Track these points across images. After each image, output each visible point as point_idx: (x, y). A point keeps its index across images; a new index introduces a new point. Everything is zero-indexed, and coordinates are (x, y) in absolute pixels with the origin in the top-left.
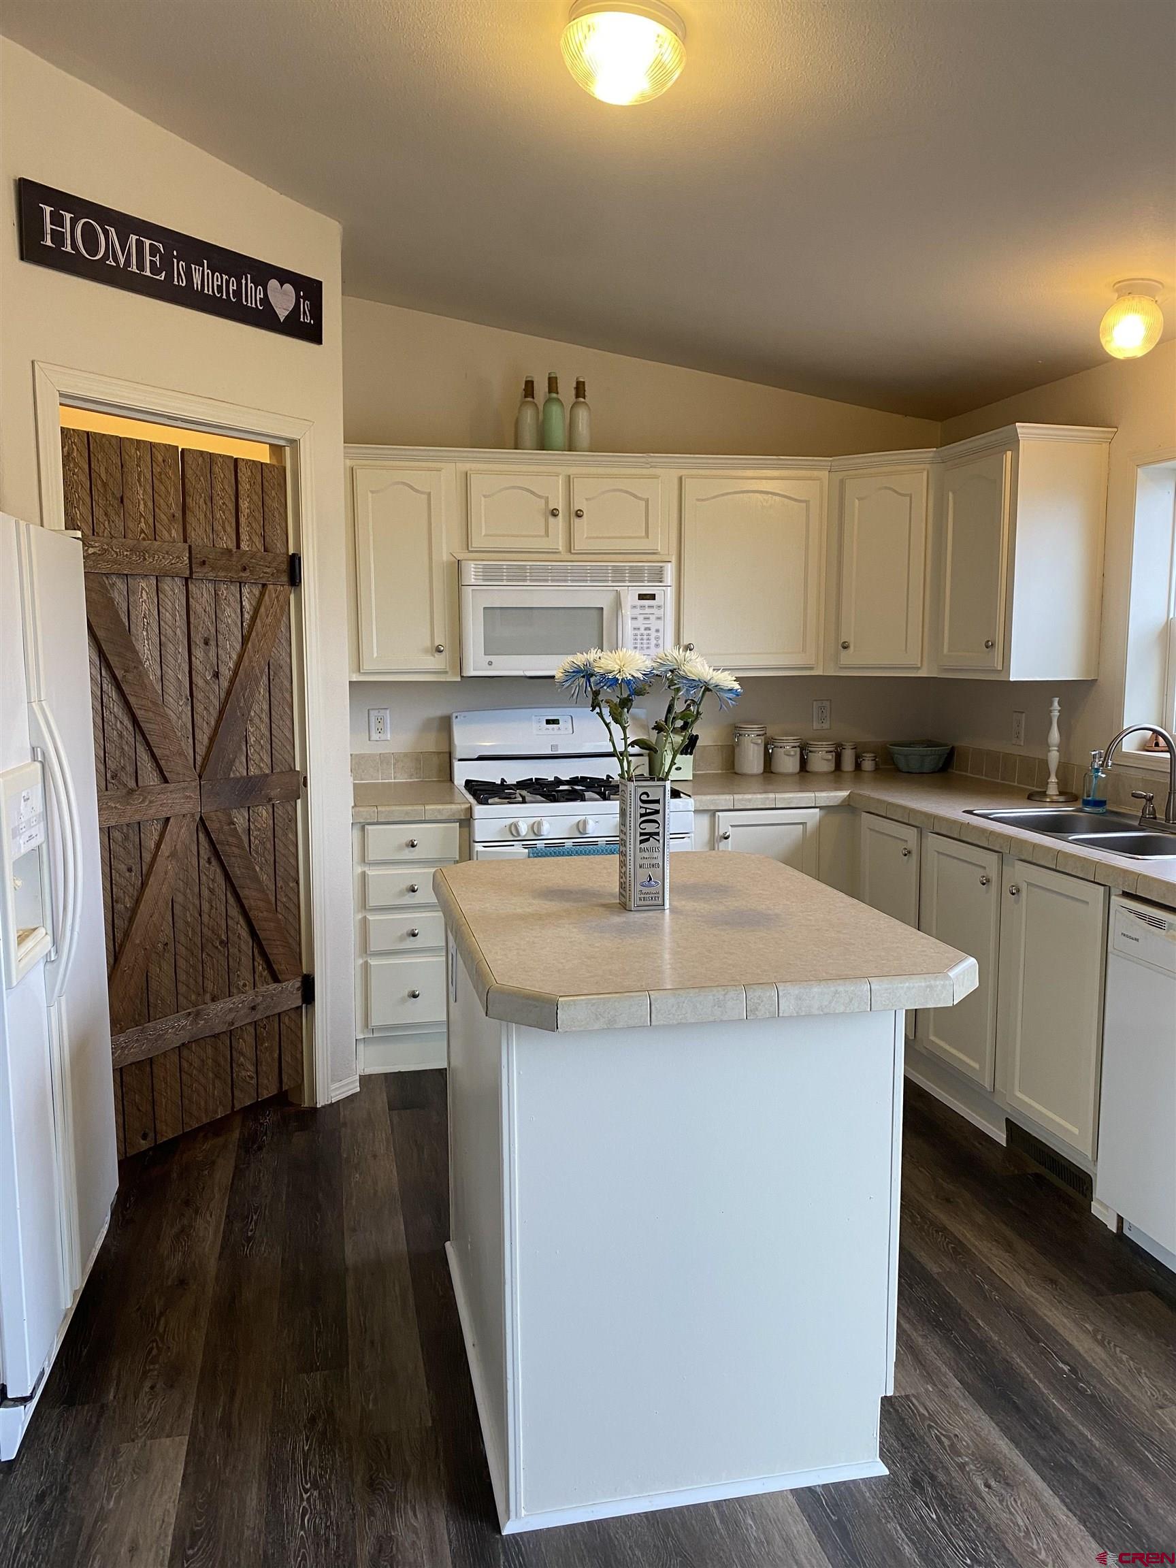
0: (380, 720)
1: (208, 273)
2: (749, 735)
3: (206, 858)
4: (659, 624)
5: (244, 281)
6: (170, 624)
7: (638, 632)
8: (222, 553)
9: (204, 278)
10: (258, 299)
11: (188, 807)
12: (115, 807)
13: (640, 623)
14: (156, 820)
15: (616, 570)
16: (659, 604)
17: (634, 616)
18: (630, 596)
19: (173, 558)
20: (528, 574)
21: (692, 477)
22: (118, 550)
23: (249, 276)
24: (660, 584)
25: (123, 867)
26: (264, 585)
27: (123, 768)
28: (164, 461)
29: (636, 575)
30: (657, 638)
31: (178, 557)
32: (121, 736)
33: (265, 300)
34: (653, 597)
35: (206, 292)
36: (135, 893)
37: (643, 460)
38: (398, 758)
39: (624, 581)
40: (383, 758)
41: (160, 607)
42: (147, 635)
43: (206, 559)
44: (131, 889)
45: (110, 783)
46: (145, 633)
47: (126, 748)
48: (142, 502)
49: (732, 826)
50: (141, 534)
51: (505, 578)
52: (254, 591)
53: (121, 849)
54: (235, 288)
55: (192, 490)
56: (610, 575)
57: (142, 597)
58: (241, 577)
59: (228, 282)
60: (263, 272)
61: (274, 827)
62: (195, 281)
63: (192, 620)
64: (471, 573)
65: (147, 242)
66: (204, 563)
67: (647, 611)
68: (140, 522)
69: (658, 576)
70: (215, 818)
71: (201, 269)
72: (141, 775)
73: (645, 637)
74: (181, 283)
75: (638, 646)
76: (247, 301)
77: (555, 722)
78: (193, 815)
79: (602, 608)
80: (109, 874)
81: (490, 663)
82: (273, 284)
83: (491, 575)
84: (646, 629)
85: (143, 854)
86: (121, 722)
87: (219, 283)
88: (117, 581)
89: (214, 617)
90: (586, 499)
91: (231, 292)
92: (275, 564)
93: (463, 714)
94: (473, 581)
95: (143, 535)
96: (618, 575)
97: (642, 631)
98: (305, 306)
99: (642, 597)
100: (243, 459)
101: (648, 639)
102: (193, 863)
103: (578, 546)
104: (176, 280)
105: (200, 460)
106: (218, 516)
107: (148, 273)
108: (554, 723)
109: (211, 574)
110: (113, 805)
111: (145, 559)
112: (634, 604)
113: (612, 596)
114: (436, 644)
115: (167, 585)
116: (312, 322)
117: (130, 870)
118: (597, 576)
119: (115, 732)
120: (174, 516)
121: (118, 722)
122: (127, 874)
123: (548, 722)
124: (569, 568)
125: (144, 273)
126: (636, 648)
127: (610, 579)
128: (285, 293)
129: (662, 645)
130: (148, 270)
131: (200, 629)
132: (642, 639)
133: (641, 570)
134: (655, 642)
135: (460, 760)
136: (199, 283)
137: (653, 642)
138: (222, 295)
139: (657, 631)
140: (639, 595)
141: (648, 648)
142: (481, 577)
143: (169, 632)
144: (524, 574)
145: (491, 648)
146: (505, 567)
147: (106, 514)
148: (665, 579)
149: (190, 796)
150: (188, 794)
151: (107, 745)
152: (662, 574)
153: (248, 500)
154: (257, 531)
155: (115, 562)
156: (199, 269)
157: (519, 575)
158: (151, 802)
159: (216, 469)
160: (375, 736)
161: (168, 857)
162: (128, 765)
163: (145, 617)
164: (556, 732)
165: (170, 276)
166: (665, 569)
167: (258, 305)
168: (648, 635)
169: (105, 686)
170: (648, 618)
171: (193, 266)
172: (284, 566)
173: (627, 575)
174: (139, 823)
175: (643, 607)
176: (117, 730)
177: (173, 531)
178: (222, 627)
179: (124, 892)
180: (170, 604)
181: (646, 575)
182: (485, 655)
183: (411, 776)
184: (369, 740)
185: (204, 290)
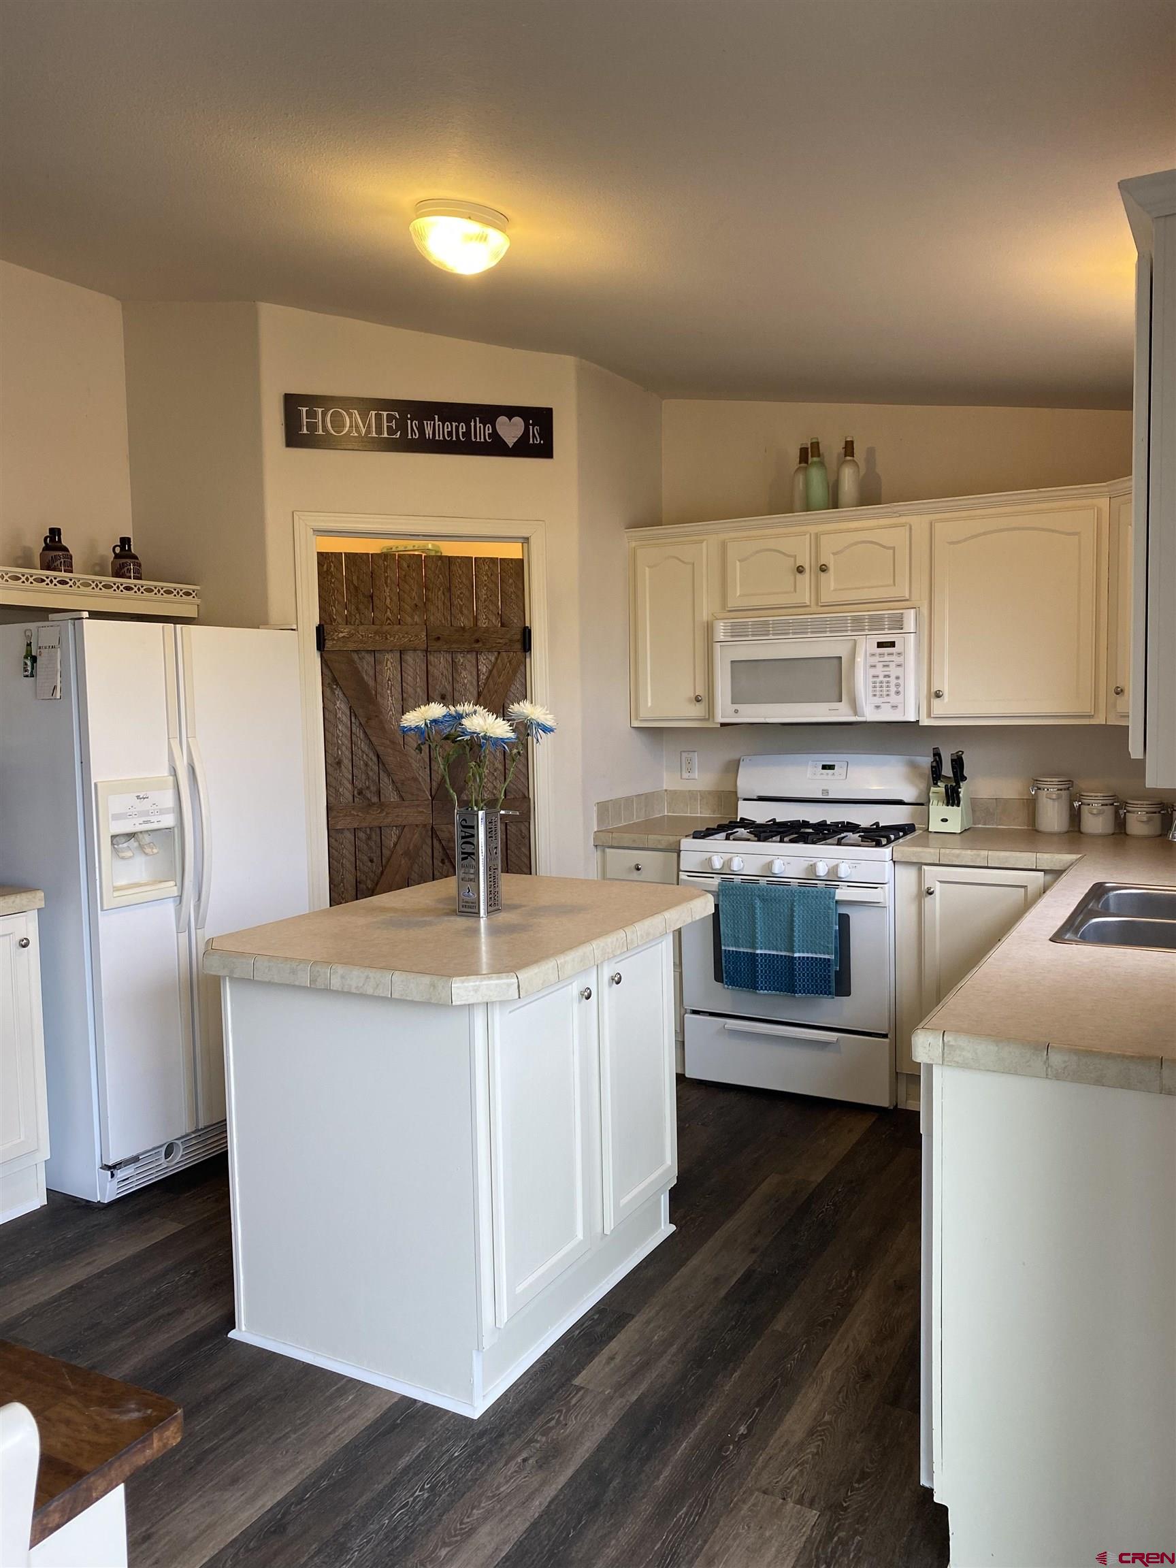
0: (690, 762)
1: (439, 425)
2: (1048, 790)
3: (440, 859)
4: (899, 672)
5: (472, 424)
6: (412, 684)
7: (878, 680)
8: (456, 630)
9: (435, 429)
10: (487, 434)
11: (420, 819)
12: (357, 815)
13: (879, 671)
14: (396, 826)
15: (857, 620)
16: (899, 651)
17: (873, 664)
18: (867, 644)
19: (412, 636)
20: (771, 629)
21: (941, 520)
22: (364, 634)
23: (478, 419)
24: (901, 631)
25: (365, 858)
26: (499, 653)
27: (368, 788)
28: (408, 567)
29: (876, 623)
30: (898, 685)
31: (416, 636)
32: (366, 765)
33: (495, 434)
34: (892, 644)
35: (437, 438)
36: (376, 879)
37: (889, 510)
38: (703, 795)
39: (863, 630)
40: (692, 795)
41: (403, 673)
42: (391, 693)
43: (440, 636)
44: (372, 875)
45: (357, 797)
46: (389, 692)
47: (371, 774)
48: (388, 598)
49: (940, 882)
50: (387, 620)
51: (750, 633)
52: (490, 657)
53: (365, 845)
54: (464, 430)
55: (431, 585)
56: (849, 625)
57: (387, 666)
58: (474, 647)
59: (457, 428)
60: (490, 413)
61: (507, 842)
62: (427, 432)
63: (430, 681)
64: (720, 633)
65: (385, 413)
66: (438, 638)
67: (886, 658)
68: (386, 612)
69: (898, 623)
70: (445, 830)
71: (432, 422)
72: (383, 793)
73: (884, 684)
74: (414, 437)
75: (878, 693)
76: (476, 437)
77: (831, 767)
78: (425, 826)
79: (841, 657)
80: (354, 862)
81: (736, 711)
82: (502, 420)
83: (737, 632)
84: (885, 676)
85: (383, 851)
86: (367, 755)
87: (450, 430)
88: (366, 655)
89: (451, 679)
90: (833, 554)
91: (461, 434)
92: (508, 636)
93: (750, 758)
94: (722, 638)
95: (389, 621)
96: (858, 625)
97: (881, 678)
98: (534, 430)
99: (880, 645)
100: (481, 558)
101: (888, 687)
102: (427, 860)
103: (825, 598)
104: (410, 435)
105: (439, 563)
106: (456, 603)
107: (386, 435)
108: (829, 769)
109: (445, 646)
110: (356, 814)
111: (387, 639)
112: (873, 652)
113: (850, 645)
114: (697, 694)
115: (409, 657)
116: (542, 442)
117: (372, 861)
118: (837, 627)
119: (362, 762)
120: (417, 606)
121: (365, 755)
122: (370, 864)
123: (824, 767)
124: (809, 620)
125: (382, 436)
126: (875, 695)
127: (849, 628)
128: (515, 425)
129: (902, 693)
130: (386, 433)
131: (438, 687)
132: (881, 687)
133: (881, 618)
134: (896, 689)
135: (745, 800)
136: (431, 433)
137: (893, 689)
138: (452, 438)
139: (898, 678)
140: (878, 643)
141: (888, 695)
142: (729, 634)
143: (410, 690)
144: (767, 629)
145: (738, 698)
146: (771, 622)
147: (357, 609)
148: (905, 626)
149: (423, 811)
150: (421, 810)
151: (355, 771)
152: (902, 621)
153: (485, 588)
154: (494, 611)
155: (362, 642)
156: (430, 424)
157: (763, 630)
158: (387, 814)
159: (454, 568)
160: (685, 775)
161: (402, 855)
162: (372, 785)
163: (389, 680)
164: (830, 777)
165: (405, 433)
166: (905, 616)
167: (487, 438)
168: (888, 682)
169: (354, 729)
170: (888, 666)
171: (425, 422)
172: (518, 637)
173: (866, 624)
174: (380, 828)
175: (881, 655)
176: (363, 761)
177: (416, 617)
178: (457, 686)
179: (366, 877)
180: (411, 670)
181: (886, 623)
182: (732, 703)
183: (714, 812)
184: (681, 778)
185: (435, 437)
